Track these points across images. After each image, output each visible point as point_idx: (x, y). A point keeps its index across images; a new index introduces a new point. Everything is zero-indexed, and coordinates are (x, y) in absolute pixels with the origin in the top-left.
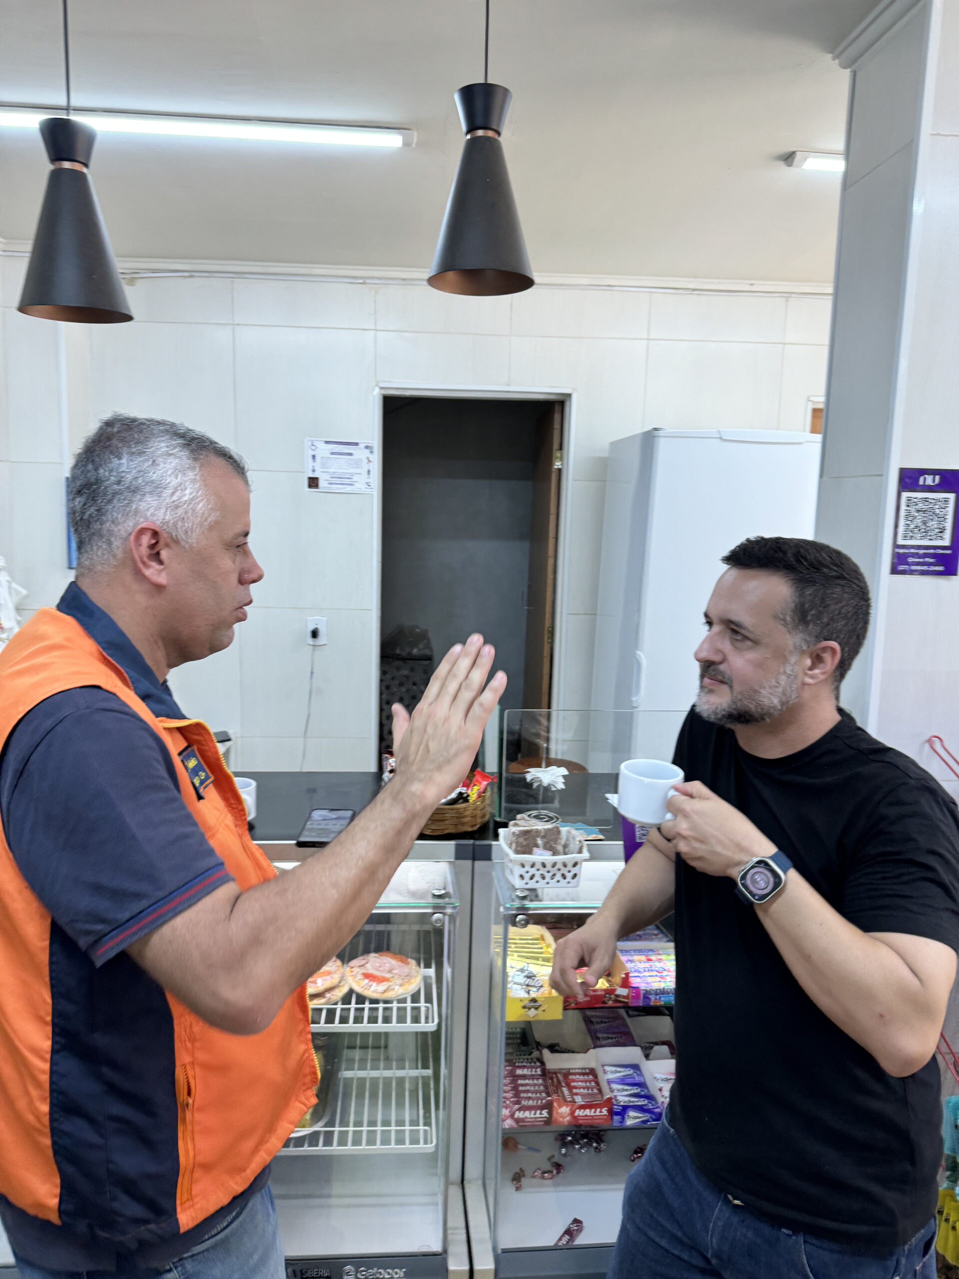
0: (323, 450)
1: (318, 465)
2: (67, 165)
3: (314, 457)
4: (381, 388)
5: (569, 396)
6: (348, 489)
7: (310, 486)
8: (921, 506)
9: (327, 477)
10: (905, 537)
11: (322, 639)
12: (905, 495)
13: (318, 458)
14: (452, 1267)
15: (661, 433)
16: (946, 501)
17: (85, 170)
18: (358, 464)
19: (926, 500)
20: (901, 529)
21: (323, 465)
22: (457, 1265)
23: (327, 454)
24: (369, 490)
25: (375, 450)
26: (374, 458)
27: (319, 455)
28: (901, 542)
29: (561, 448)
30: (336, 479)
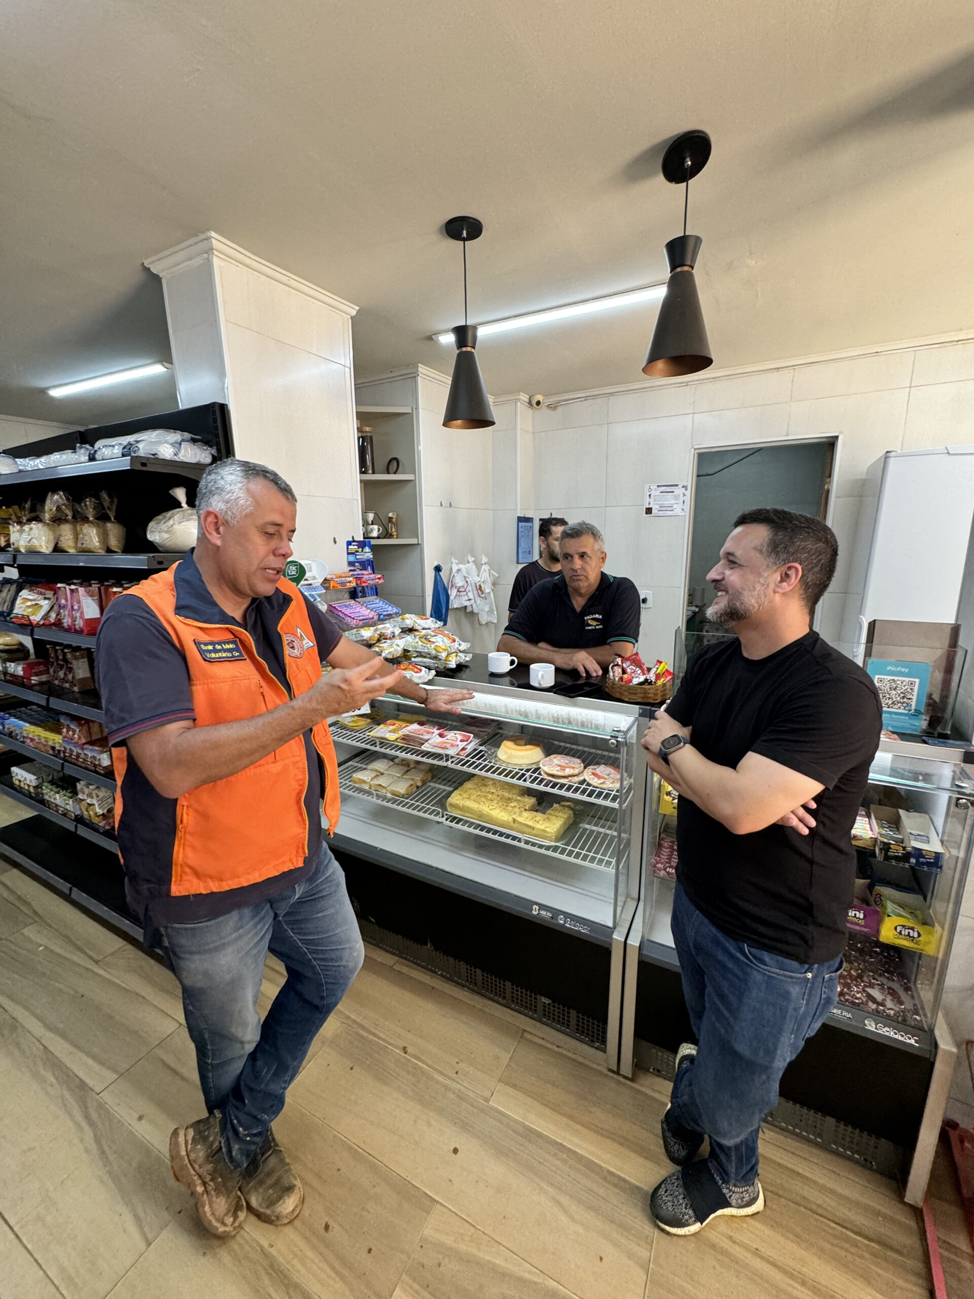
0: (656, 492)
1: (652, 500)
3: (650, 495)
4: (695, 449)
5: (837, 437)
6: (670, 513)
7: (646, 513)
9: (657, 507)
11: (649, 604)
13: (652, 496)
14: (615, 935)
15: (892, 454)
17: (473, 350)
18: (677, 498)
21: (655, 500)
22: (618, 937)
23: (658, 493)
24: (683, 514)
25: (689, 488)
26: (688, 493)
27: (653, 493)
29: (830, 476)
30: (663, 508)
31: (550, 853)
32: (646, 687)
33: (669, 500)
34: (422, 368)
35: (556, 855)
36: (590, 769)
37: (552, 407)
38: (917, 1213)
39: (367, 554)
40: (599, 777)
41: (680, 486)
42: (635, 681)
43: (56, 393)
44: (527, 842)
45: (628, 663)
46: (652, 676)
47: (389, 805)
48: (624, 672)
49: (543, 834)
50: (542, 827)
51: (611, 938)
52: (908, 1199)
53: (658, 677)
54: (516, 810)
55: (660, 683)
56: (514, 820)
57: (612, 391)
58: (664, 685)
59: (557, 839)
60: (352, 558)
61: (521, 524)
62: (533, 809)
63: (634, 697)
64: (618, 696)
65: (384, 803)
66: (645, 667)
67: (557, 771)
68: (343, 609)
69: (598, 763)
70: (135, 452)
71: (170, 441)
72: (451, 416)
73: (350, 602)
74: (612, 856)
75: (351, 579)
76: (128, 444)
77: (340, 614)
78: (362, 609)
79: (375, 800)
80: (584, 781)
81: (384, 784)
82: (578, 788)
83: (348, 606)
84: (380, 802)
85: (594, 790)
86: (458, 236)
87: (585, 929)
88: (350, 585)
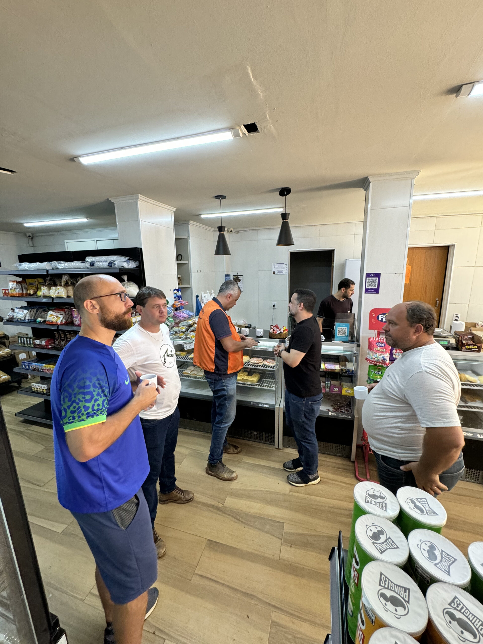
4: (289, 251)
5: (335, 249)
6: (282, 274)
7: (273, 273)
8: (371, 280)
9: (277, 271)
12: (367, 278)
16: (376, 279)
17: (224, 233)
18: (284, 268)
20: (367, 285)
21: (276, 269)
22: (277, 406)
23: (277, 266)
24: (286, 274)
25: (288, 265)
26: (287, 267)
27: (275, 266)
28: (367, 287)
29: (333, 261)
30: (279, 272)
31: (255, 387)
32: (281, 334)
33: (280, 269)
34: (191, 222)
35: (257, 387)
36: (265, 361)
37: (237, 233)
38: (353, 462)
39: (180, 294)
40: (268, 363)
41: (285, 264)
42: (278, 333)
43: (27, 225)
44: (247, 385)
45: (275, 327)
46: (282, 331)
47: (199, 380)
48: (274, 330)
49: (252, 381)
50: (252, 379)
51: (275, 407)
52: (352, 460)
53: (284, 331)
54: (243, 376)
55: (284, 332)
56: (243, 379)
57: (259, 228)
58: (286, 333)
59: (257, 383)
60: (175, 296)
61: (226, 277)
62: (247, 375)
63: (277, 337)
64: (273, 337)
65: (197, 379)
66: (280, 328)
67: (256, 362)
68: (177, 314)
69: (267, 359)
70: (114, 265)
71: (124, 260)
72: (218, 253)
73: (178, 311)
74: (273, 385)
75: (179, 304)
76: (110, 262)
77: (177, 316)
78: (183, 314)
79: (193, 379)
80: (264, 364)
81: (195, 373)
82: (262, 366)
83: (178, 313)
84: (195, 379)
85: (267, 366)
86: (219, 199)
87: (267, 406)
88: (179, 306)
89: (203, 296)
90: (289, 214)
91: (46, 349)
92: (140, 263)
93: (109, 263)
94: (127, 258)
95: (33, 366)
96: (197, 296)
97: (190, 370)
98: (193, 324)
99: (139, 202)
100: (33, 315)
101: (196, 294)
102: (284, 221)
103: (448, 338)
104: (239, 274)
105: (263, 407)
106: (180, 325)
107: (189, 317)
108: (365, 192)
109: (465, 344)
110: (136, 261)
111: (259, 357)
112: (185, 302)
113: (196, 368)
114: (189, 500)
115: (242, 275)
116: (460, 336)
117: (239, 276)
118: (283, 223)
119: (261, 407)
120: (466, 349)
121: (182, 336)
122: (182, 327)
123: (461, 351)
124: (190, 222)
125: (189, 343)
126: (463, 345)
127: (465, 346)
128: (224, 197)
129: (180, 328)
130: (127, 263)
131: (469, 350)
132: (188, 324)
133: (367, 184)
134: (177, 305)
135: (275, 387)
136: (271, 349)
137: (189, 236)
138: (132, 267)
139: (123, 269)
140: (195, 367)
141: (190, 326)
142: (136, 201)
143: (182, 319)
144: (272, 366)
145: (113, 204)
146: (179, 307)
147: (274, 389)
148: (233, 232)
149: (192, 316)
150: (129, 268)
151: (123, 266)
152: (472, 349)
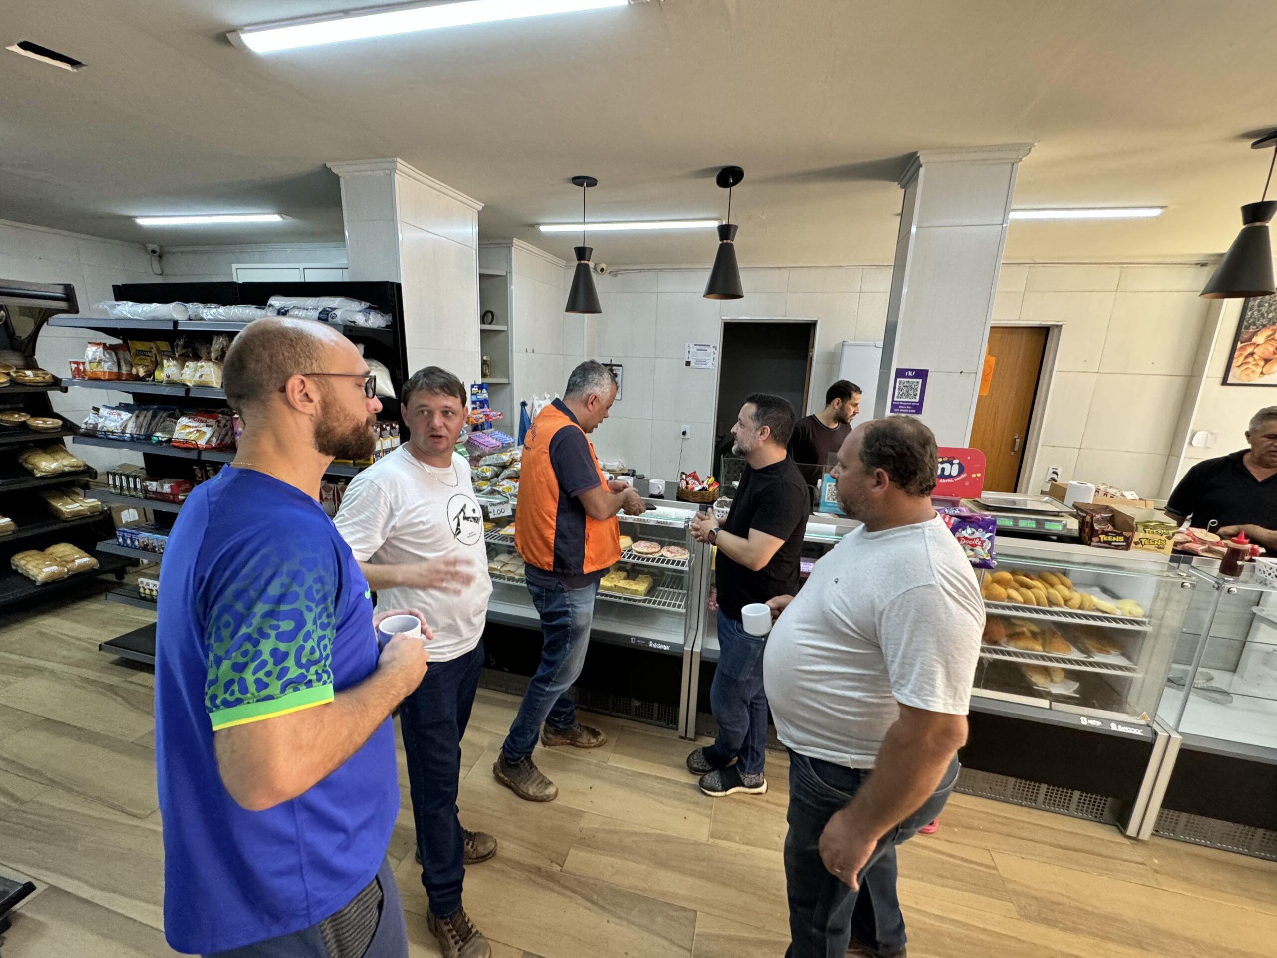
0: (693, 350)
1: (690, 355)
2: (583, 262)
3: (689, 352)
4: (723, 320)
5: (817, 321)
6: (704, 366)
7: (686, 365)
8: (906, 384)
9: (695, 361)
10: (898, 397)
11: (688, 436)
12: (899, 380)
14: (686, 648)
15: (845, 343)
16: (918, 382)
17: (589, 263)
18: (709, 355)
19: (908, 382)
20: (896, 394)
21: (693, 356)
22: (688, 648)
23: (695, 350)
24: (713, 367)
25: (718, 348)
26: (717, 352)
27: (691, 351)
28: (896, 399)
29: (813, 347)
30: (698, 361)
31: (641, 604)
32: (703, 492)
33: (701, 356)
34: (516, 241)
35: (646, 605)
36: (665, 549)
37: (614, 274)
39: (484, 395)
40: (672, 553)
41: (711, 346)
42: (696, 489)
43: (142, 222)
44: (625, 599)
45: (690, 478)
46: (705, 485)
48: (688, 483)
49: (636, 592)
50: (635, 588)
51: (683, 650)
53: (709, 486)
54: (615, 579)
55: (711, 490)
56: (615, 586)
57: (663, 267)
58: (714, 491)
59: (646, 595)
60: (474, 398)
62: (625, 579)
63: (696, 499)
64: (685, 498)
65: (514, 583)
66: (700, 480)
67: (645, 550)
68: (478, 439)
69: (670, 544)
70: (333, 318)
71: (357, 309)
72: (572, 307)
73: (479, 433)
74: (681, 601)
75: (482, 416)
76: (324, 310)
77: (476, 443)
78: (489, 438)
79: (506, 582)
80: (662, 556)
81: (512, 570)
82: (659, 560)
83: (479, 436)
84: (511, 583)
85: (669, 561)
86: (581, 185)
87: (666, 648)
88: (481, 421)
89: (536, 405)
90: (736, 227)
91: (173, 502)
92: (394, 318)
93: (320, 313)
94: (364, 305)
95: (141, 540)
96: (524, 404)
97: (501, 562)
98: (511, 463)
99: (397, 178)
100: (144, 424)
101: (522, 400)
102: (725, 242)
103: (1062, 516)
104: (613, 363)
105: (657, 649)
106: (481, 462)
107: (503, 447)
108: (904, 190)
109: (1098, 531)
110: (386, 313)
111: (652, 541)
112: (495, 413)
113: (514, 557)
114: (483, 857)
115: (620, 366)
116: (1087, 513)
117: (614, 368)
118: (721, 246)
119: (653, 648)
120: (1100, 541)
121: (484, 488)
122: (485, 467)
123: (1090, 545)
124: (514, 242)
125: (499, 504)
126: (1094, 533)
127: (1098, 536)
128: (592, 182)
129: (480, 469)
130: (365, 316)
131: (1107, 545)
132: (500, 461)
133: (913, 168)
134: (477, 419)
135: (686, 607)
136: (681, 525)
137: (511, 273)
138: (375, 326)
139: (353, 327)
140: (511, 557)
141: (504, 466)
142: (390, 174)
143: (487, 450)
144: (679, 562)
145: (336, 178)
146: (483, 423)
147: (684, 611)
148: (606, 272)
149: (509, 445)
150: (368, 326)
151: (354, 322)
152: (1113, 544)
